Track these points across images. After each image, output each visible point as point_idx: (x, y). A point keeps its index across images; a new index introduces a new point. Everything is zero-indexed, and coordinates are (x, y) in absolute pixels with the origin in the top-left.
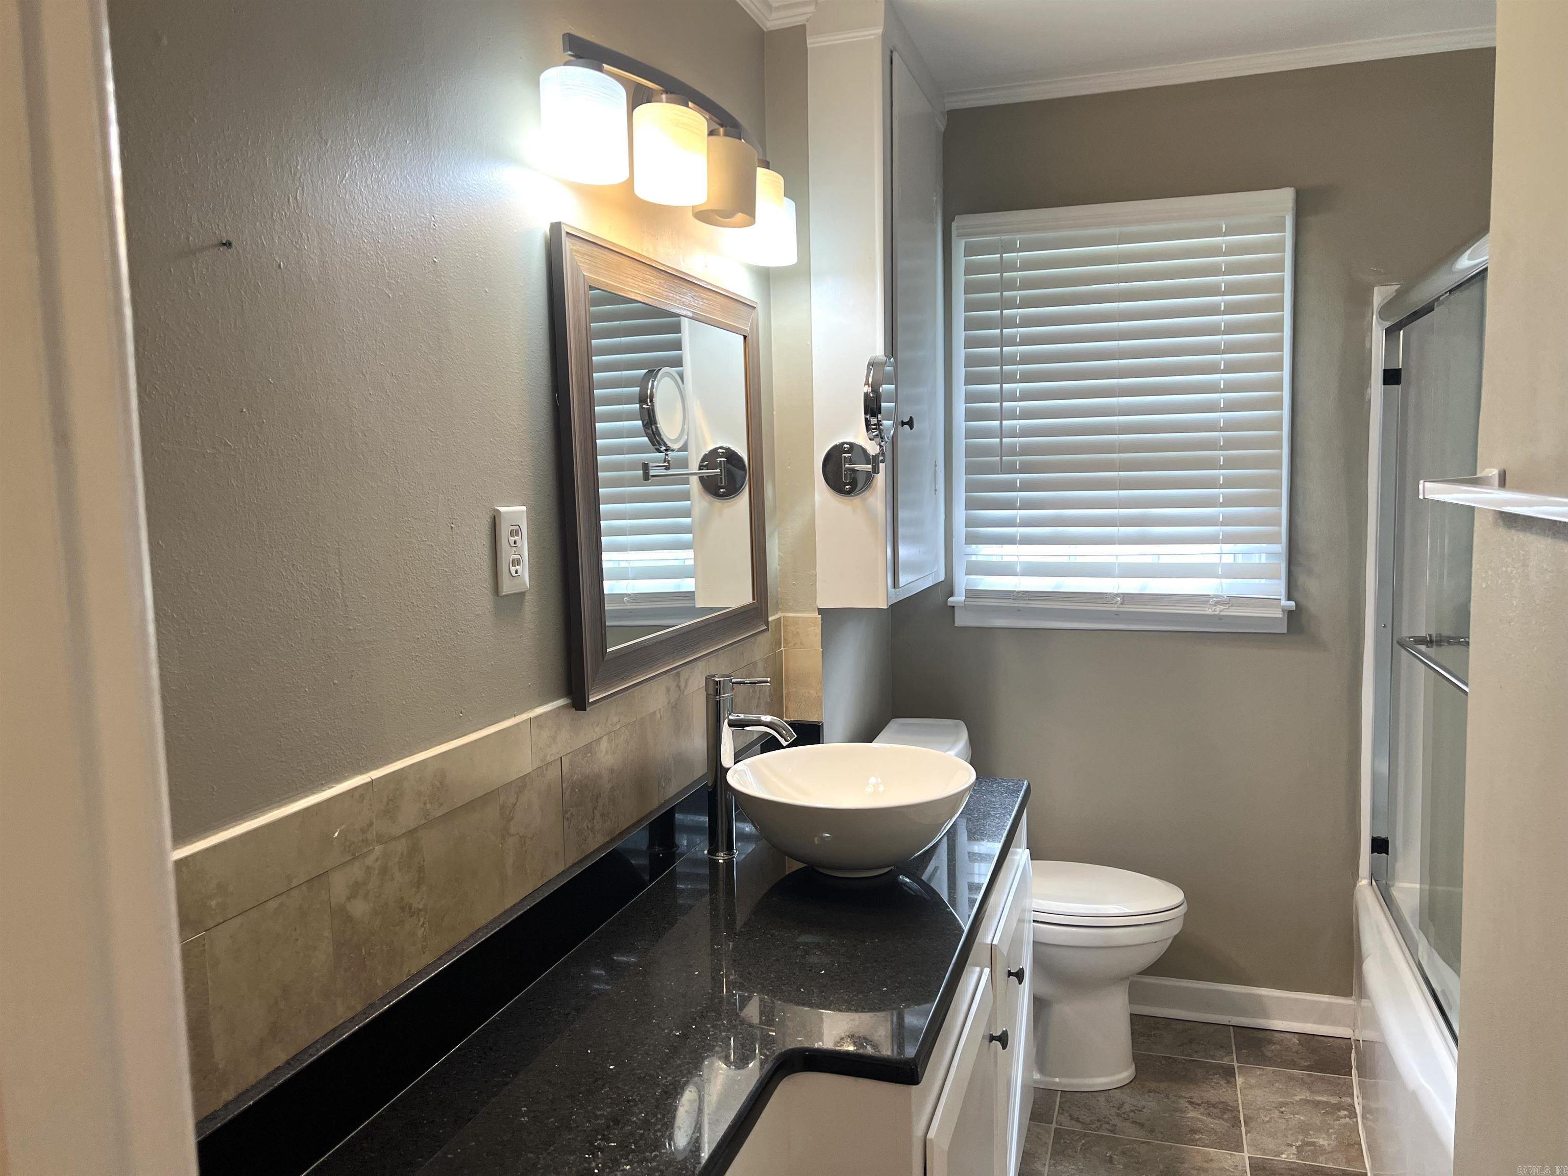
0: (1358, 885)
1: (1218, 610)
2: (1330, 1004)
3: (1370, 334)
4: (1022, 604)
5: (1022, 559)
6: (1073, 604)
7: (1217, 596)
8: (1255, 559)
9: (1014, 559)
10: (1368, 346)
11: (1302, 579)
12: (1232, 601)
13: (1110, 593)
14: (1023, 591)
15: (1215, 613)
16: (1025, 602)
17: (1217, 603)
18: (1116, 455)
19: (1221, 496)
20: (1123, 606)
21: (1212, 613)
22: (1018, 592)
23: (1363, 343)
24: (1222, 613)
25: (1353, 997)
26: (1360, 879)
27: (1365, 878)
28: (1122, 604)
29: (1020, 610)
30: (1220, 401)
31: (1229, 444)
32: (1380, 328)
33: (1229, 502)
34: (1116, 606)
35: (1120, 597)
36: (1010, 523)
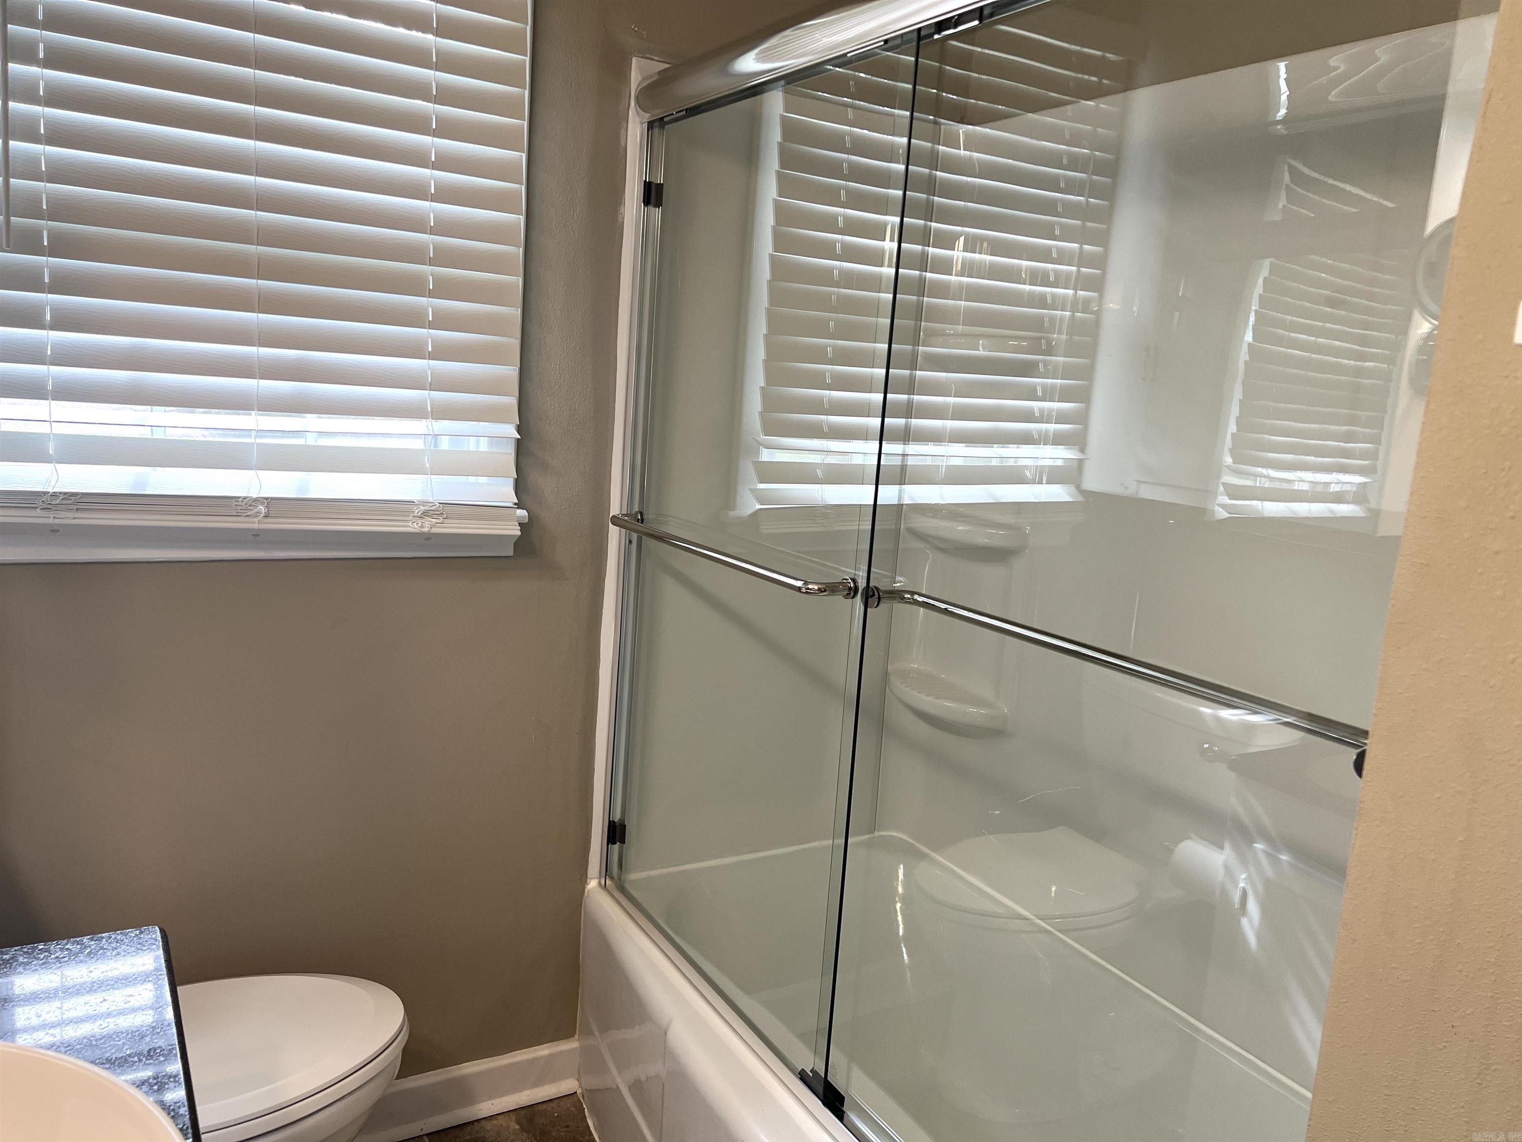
0: (586, 890)
1: (427, 526)
2: (551, 1056)
3: (625, 125)
4: (68, 518)
5: (59, 429)
6: (179, 517)
7: (424, 503)
8: (471, 445)
9: (44, 428)
10: (623, 143)
11: (534, 476)
12: (448, 510)
13: (245, 498)
14: (65, 494)
15: (423, 530)
16: (70, 515)
17: (425, 514)
18: (252, 248)
19: (430, 340)
20: (268, 520)
21: (417, 531)
22: (55, 495)
23: (618, 138)
24: (434, 530)
25: (576, 1036)
26: (588, 880)
27: (595, 878)
28: (266, 516)
29: (58, 531)
30: (430, 183)
31: (443, 258)
32: (638, 120)
33: (442, 353)
34: (256, 520)
35: (262, 504)
36: (34, 356)
